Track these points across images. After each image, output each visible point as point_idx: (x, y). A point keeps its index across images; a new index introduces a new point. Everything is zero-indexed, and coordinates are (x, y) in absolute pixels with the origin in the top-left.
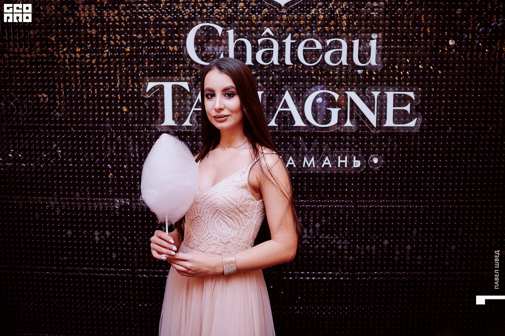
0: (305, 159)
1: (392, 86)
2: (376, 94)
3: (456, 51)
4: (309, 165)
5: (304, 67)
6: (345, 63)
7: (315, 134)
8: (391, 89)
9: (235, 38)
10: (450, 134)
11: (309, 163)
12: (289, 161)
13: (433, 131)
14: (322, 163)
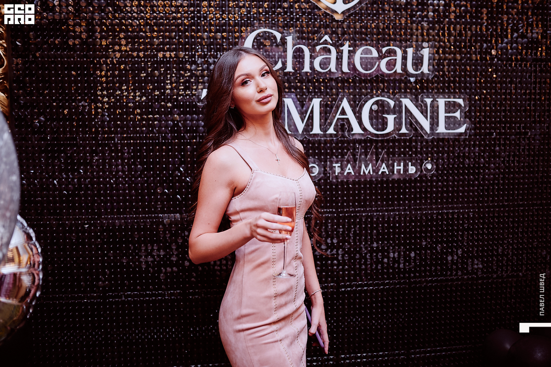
0: (363, 167)
1: (442, 93)
2: (429, 101)
3: (498, 61)
4: (367, 172)
5: (360, 74)
6: (399, 71)
7: (371, 141)
8: (441, 96)
9: (294, 45)
10: (494, 139)
11: (367, 169)
12: (348, 168)
13: (480, 136)
14: (379, 170)
